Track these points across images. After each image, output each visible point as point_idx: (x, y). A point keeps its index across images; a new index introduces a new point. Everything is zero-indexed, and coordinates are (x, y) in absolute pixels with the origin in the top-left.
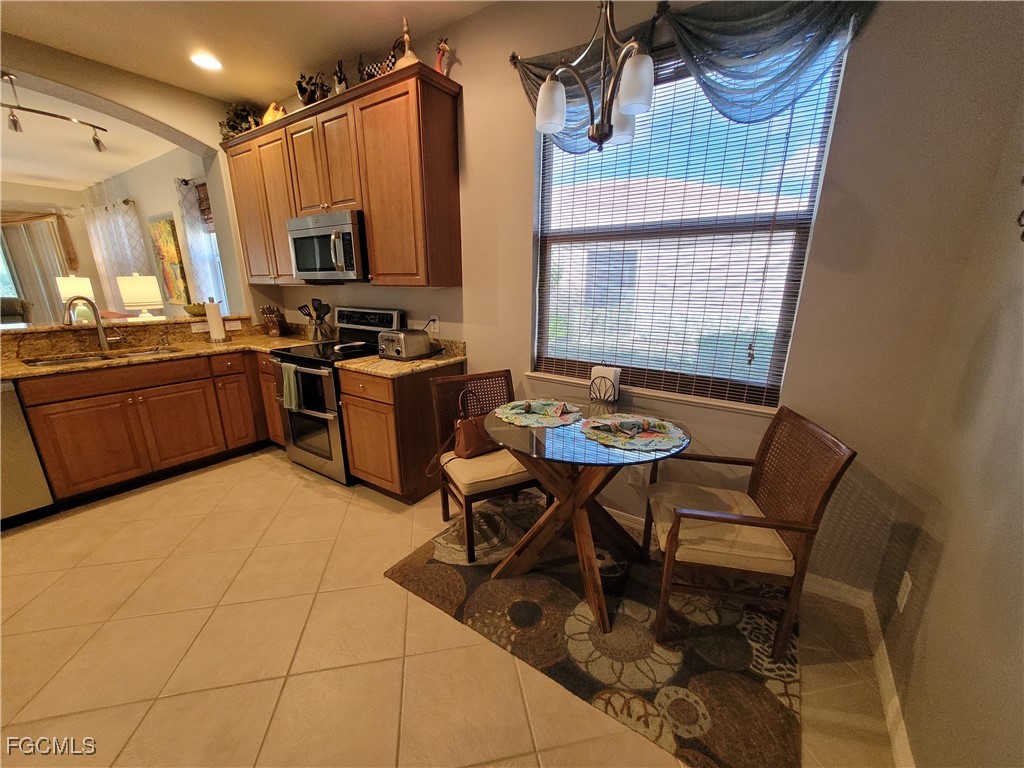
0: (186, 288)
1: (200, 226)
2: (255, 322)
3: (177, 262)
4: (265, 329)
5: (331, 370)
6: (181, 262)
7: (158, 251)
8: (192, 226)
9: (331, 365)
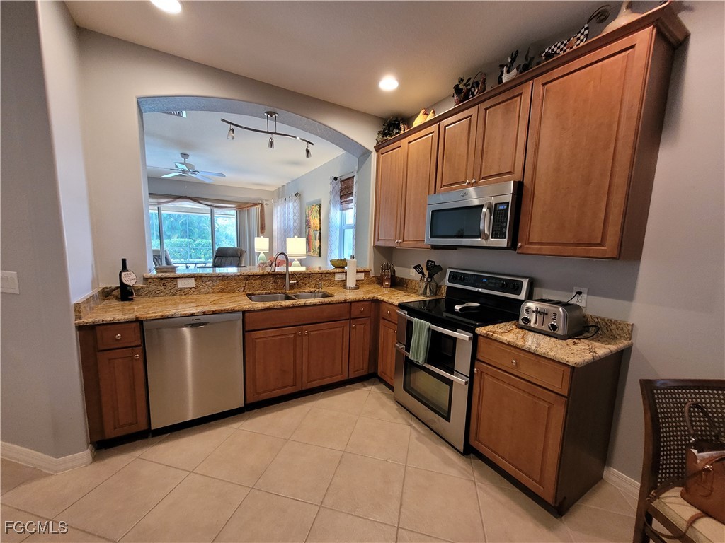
0: (320, 246)
1: (339, 206)
2: (372, 275)
3: (318, 229)
4: (379, 281)
5: (472, 335)
6: (320, 230)
7: (308, 223)
8: (334, 206)
9: (472, 331)
